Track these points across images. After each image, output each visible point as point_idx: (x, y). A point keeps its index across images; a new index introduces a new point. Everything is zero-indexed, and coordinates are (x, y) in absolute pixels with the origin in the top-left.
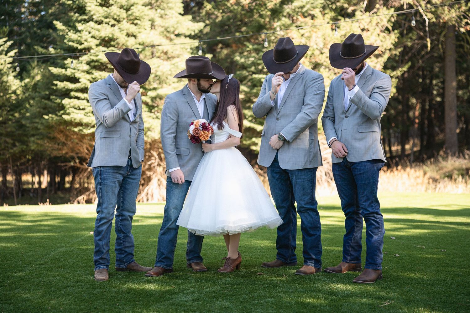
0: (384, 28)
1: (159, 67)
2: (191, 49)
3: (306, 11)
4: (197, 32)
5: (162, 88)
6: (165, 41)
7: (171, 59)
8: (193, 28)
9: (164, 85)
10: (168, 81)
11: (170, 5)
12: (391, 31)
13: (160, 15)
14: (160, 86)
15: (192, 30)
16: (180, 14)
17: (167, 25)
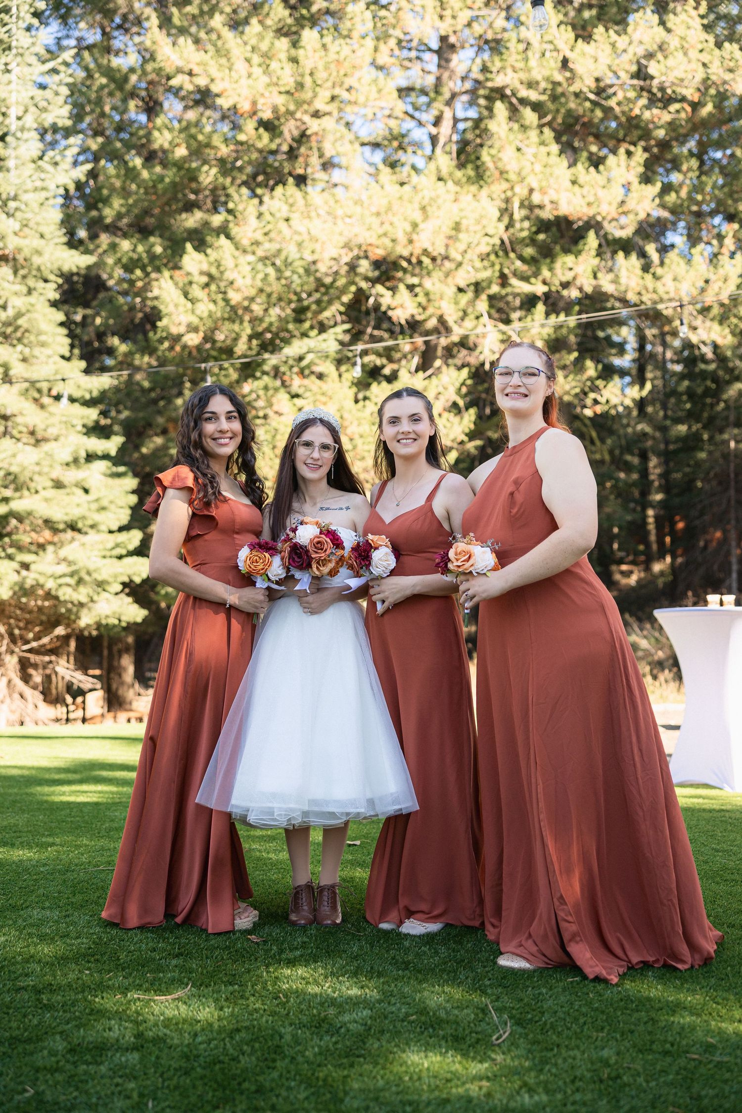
0: (450, 403)
1: (14, 456)
2: (84, 426)
3: (308, 366)
4: (95, 394)
5: (20, 498)
6: (28, 407)
7: (42, 443)
8: (89, 386)
9: (26, 493)
10: (32, 485)
11: (43, 338)
12: (463, 409)
13: (21, 357)
14: (17, 494)
15: (86, 390)
16: (63, 357)
17: (35, 376)
